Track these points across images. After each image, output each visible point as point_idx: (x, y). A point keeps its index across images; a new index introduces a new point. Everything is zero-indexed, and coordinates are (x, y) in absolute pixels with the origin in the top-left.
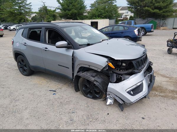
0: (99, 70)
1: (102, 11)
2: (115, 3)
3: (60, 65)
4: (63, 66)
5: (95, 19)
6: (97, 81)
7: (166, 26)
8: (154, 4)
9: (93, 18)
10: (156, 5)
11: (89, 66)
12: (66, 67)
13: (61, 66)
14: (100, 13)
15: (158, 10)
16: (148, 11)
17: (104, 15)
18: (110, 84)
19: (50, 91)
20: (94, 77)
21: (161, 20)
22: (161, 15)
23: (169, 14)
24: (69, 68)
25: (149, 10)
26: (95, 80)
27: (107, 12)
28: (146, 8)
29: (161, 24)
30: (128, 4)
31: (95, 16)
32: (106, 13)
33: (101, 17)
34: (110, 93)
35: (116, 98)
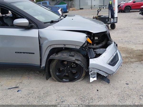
0: (78, 48)
3: (18, 53)
4: (24, 53)
6: (78, 60)
7: (74, 7)
11: (65, 45)
12: (29, 53)
13: (21, 53)
18: (90, 60)
19: (9, 89)
20: (73, 56)
21: (69, 1)
24: (34, 53)
26: (76, 59)
29: (70, 5)
34: (93, 69)
35: (100, 73)
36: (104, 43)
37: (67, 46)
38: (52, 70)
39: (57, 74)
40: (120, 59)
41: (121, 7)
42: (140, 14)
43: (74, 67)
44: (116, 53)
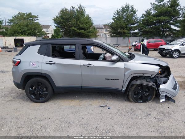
0: (153, 76)
1: (25, 27)
2: (37, 20)
3: (107, 79)
4: (111, 79)
5: (18, 36)
6: (154, 85)
8: (79, 25)
9: (14, 35)
10: (81, 26)
11: (143, 74)
12: (115, 80)
13: (109, 79)
14: (23, 30)
15: (83, 31)
16: (74, 31)
17: (28, 32)
20: (150, 82)
22: (86, 35)
23: (91, 34)
24: (119, 80)
25: (76, 30)
26: (152, 84)
27: (31, 28)
28: (73, 28)
30: (54, 23)
31: (18, 33)
32: (30, 30)
33: (25, 34)
34: (163, 92)
35: (168, 95)
36: (166, 73)
37: (145, 75)
38: (131, 93)
39: (134, 96)
40: (178, 85)
41: (137, 47)
42: (158, 53)
43: (146, 91)
44: (175, 81)
